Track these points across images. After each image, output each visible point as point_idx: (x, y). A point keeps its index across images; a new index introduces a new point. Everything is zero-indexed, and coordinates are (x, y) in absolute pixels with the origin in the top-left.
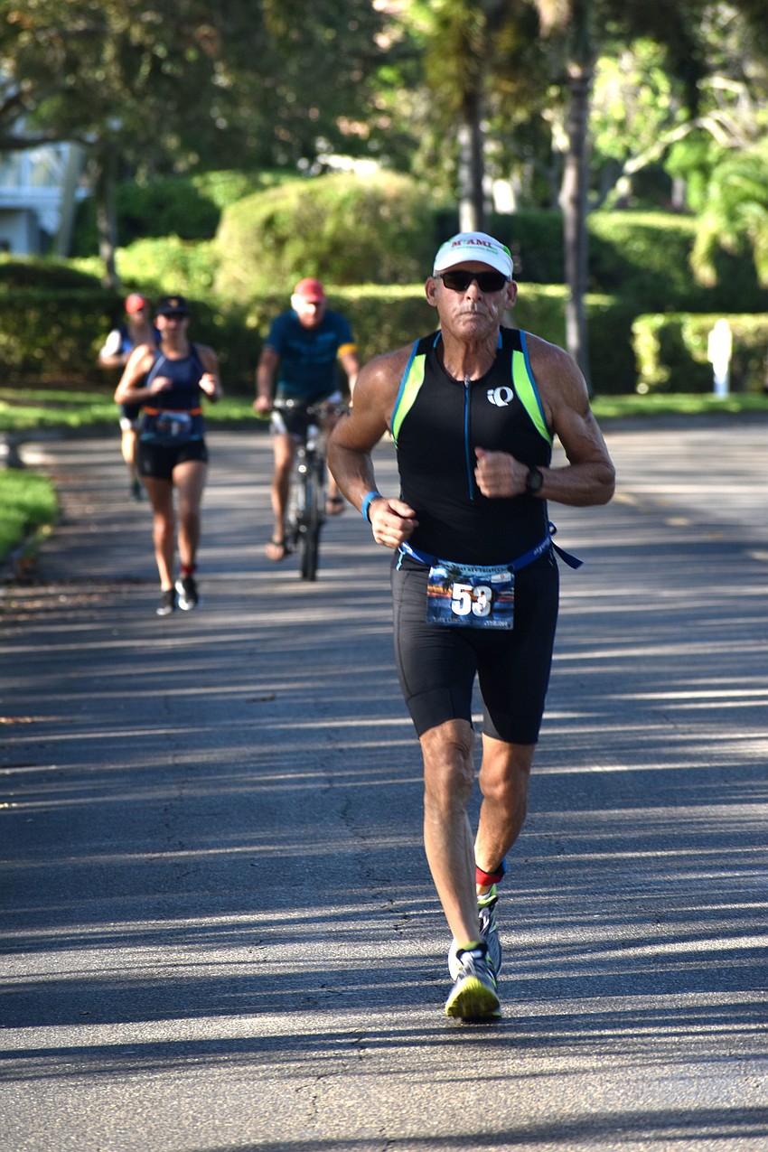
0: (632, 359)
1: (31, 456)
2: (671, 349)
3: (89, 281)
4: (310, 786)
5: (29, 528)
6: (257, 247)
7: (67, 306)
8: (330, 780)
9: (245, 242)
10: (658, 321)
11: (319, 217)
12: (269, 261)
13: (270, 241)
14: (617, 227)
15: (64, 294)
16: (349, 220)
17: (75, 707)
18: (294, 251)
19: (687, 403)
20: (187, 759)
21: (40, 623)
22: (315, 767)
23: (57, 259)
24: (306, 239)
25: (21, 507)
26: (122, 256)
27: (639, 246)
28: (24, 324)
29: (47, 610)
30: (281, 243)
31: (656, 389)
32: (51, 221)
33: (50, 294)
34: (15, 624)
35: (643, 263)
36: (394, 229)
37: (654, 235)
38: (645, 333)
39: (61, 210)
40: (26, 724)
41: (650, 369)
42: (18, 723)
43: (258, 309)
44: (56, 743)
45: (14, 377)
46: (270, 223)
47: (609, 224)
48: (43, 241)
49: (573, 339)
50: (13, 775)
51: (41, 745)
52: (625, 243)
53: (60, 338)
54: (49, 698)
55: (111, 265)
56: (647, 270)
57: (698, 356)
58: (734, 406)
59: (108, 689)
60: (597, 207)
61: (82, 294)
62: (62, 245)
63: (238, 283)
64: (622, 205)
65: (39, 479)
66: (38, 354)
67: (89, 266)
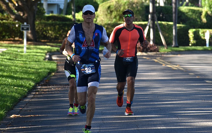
0: (188, 38)
1: (54, 58)
2: (197, 36)
3: (69, 20)
4: (95, 131)
5: (49, 73)
6: (106, 13)
7: (65, 25)
8: (100, 130)
9: (103, 12)
10: (194, 30)
11: (120, 6)
12: (109, 16)
13: (109, 12)
14: (185, 9)
15: (64, 22)
16: (126, 7)
17: (49, 113)
18: (114, 14)
19: (199, 48)
20: (70, 125)
21: (47, 94)
22: (97, 127)
23: (63, 15)
24: (117, 11)
25: (48, 69)
26: (77, 14)
27: (190, 13)
28: (55, 29)
29: (48, 91)
30: (111, 12)
31: (193, 45)
32: (62, 7)
33: (61, 23)
34: (41, 94)
35: (191, 17)
36: (136, 9)
37: (194, 11)
38: (191, 32)
39: (64, 4)
40: (37, 116)
41: (192, 41)
42: (35, 116)
43: (106, 26)
44: (42, 121)
45: (53, 40)
46: (109, 7)
47: (184, 9)
48: (60, 11)
49: (174, 33)
50: (31, 128)
51: (39, 121)
52: (187, 13)
53: (63, 32)
54: (44, 111)
55: (74, 16)
56: (192, 19)
57: (203, 38)
58: (210, 49)
59: (57, 109)
60: (182, 5)
61: (68, 23)
62: (64, 12)
63: (102, 20)
64: (187, 5)
65: (54, 63)
66: (58, 35)
67: (70, 17)
